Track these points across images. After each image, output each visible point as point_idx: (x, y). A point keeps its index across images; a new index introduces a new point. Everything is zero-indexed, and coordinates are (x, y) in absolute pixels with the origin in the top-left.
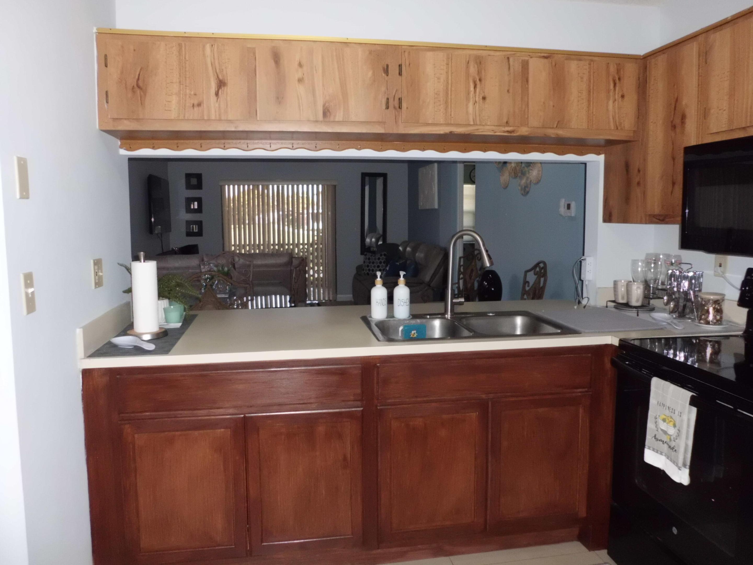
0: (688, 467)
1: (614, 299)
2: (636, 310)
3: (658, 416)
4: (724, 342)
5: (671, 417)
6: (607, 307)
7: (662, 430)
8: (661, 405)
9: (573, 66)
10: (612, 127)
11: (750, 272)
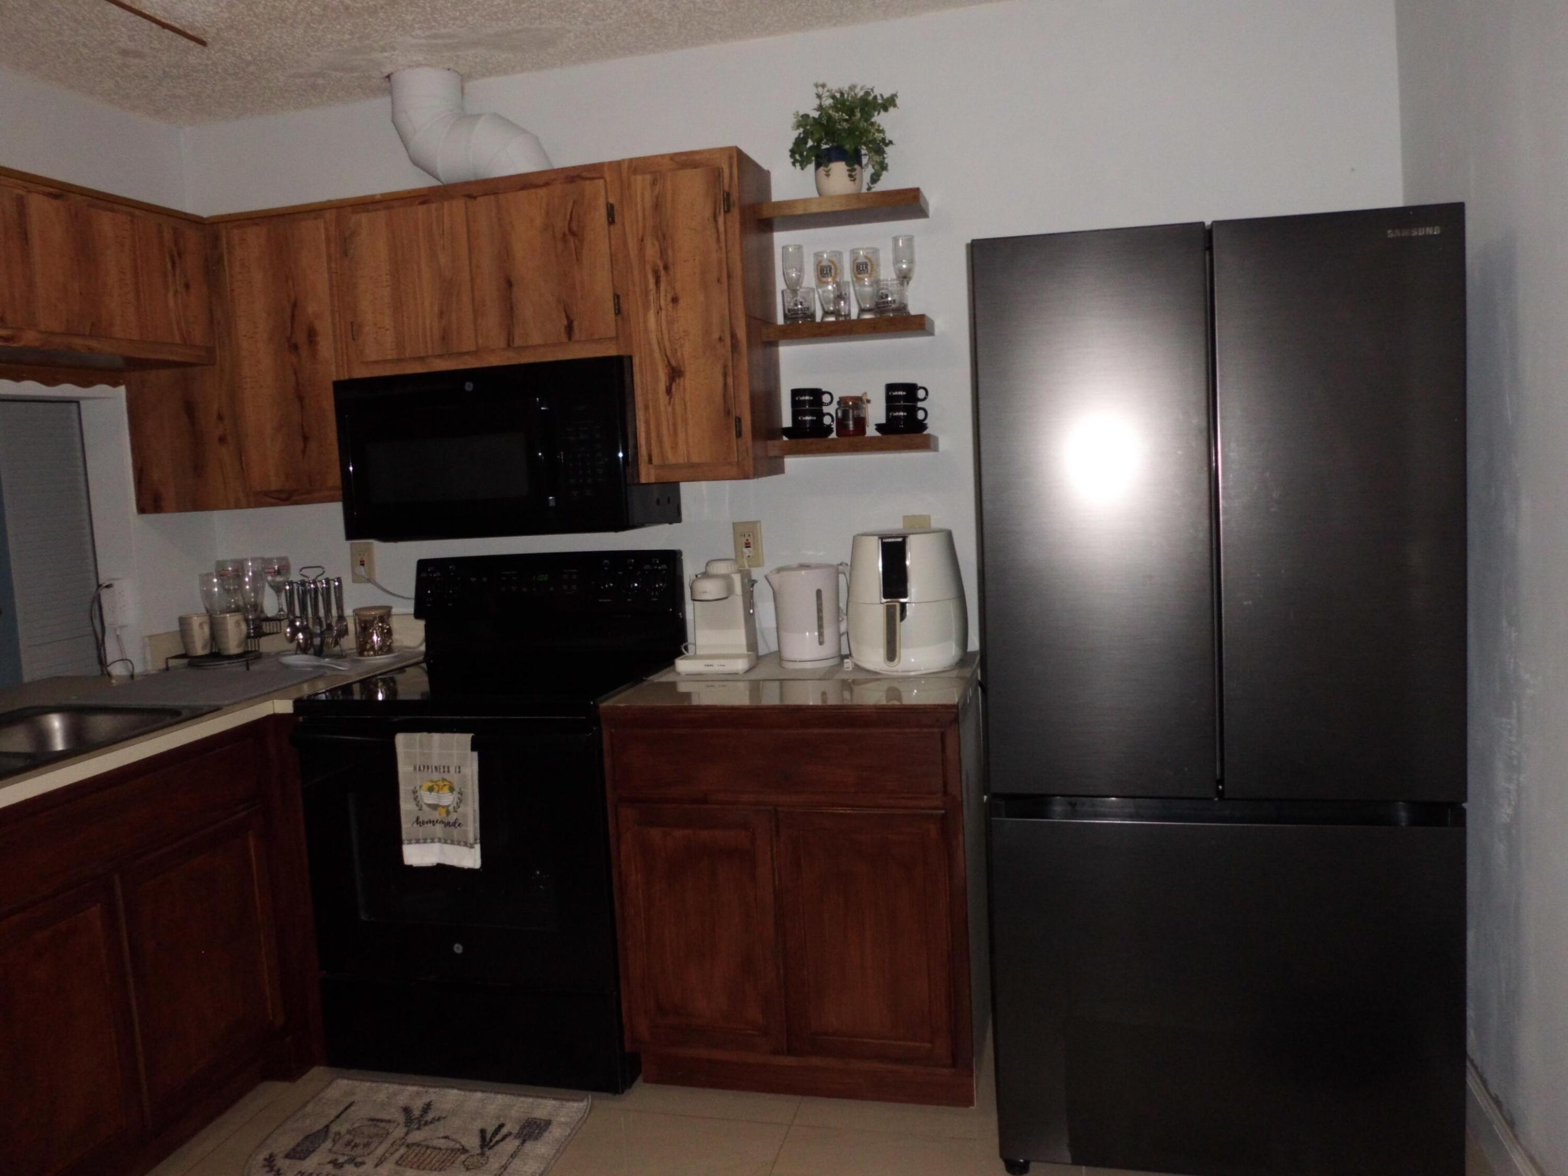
1: (183, 652)
2: (244, 659)
3: (418, 788)
4: (399, 677)
5: (444, 780)
6: (167, 669)
7: (429, 805)
8: (422, 768)
9: (106, 223)
10: (178, 339)
11: (423, 565)
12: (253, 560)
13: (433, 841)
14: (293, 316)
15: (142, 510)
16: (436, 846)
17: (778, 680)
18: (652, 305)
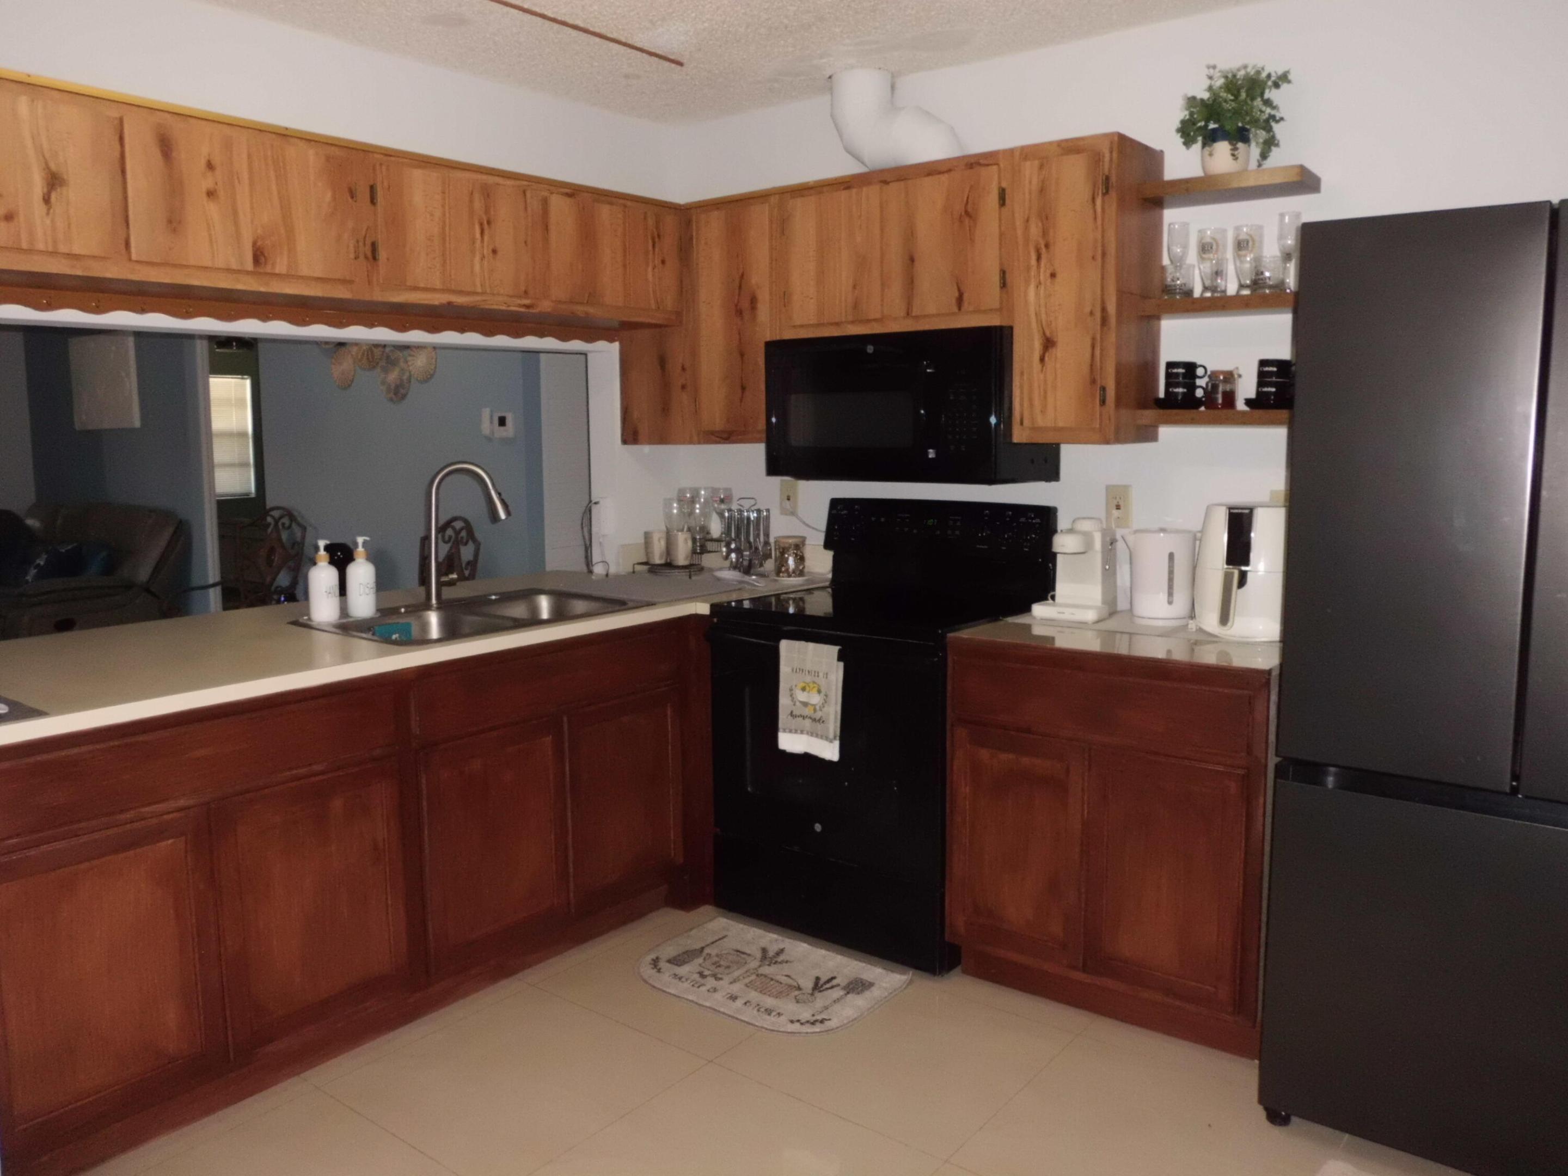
0: (838, 738)
1: (644, 560)
2: (688, 570)
3: (794, 687)
4: (808, 598)
5: (814, 682)
6: (634, 572)
7: (801, 702)
8: (798, 670)
9: (605, 212)
10: (653, 307)
11: (835, 503)
12: (705, 489)
13: (802, 732)
14: (740, 287)
15: (625, 441)
16: (804, 737)
17: (1127, 633)
18: (1033, 280)
